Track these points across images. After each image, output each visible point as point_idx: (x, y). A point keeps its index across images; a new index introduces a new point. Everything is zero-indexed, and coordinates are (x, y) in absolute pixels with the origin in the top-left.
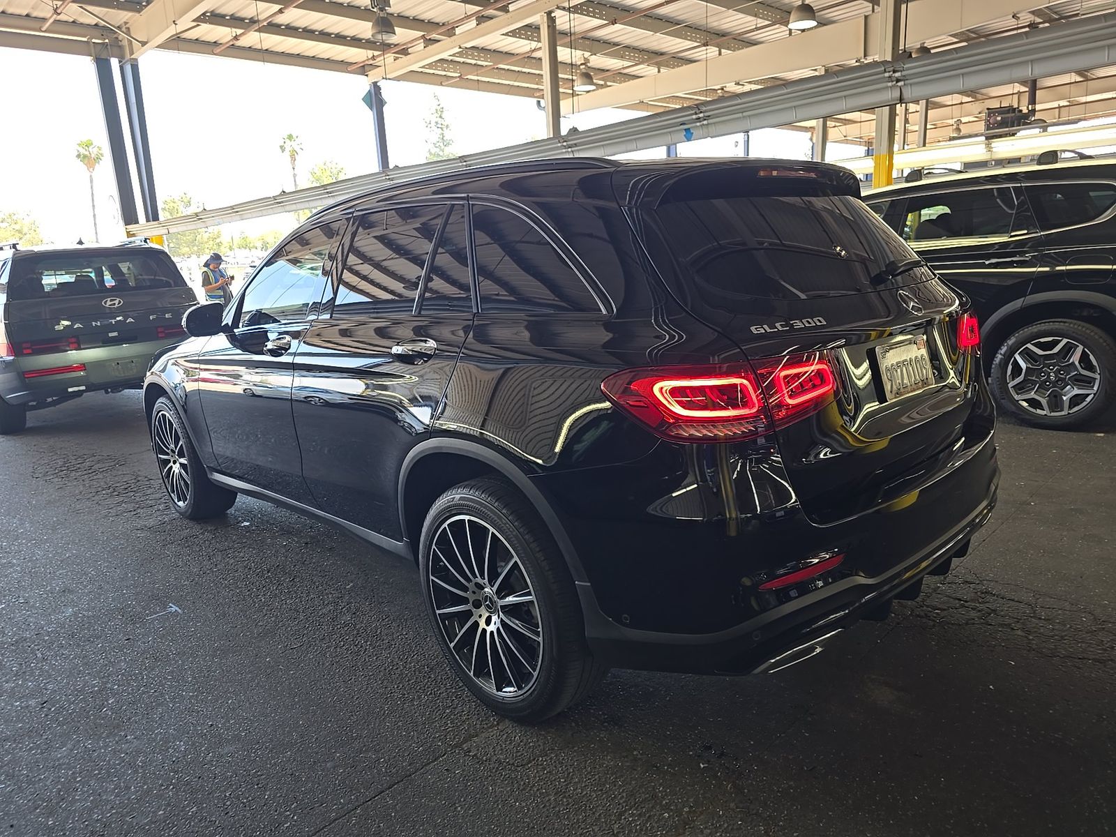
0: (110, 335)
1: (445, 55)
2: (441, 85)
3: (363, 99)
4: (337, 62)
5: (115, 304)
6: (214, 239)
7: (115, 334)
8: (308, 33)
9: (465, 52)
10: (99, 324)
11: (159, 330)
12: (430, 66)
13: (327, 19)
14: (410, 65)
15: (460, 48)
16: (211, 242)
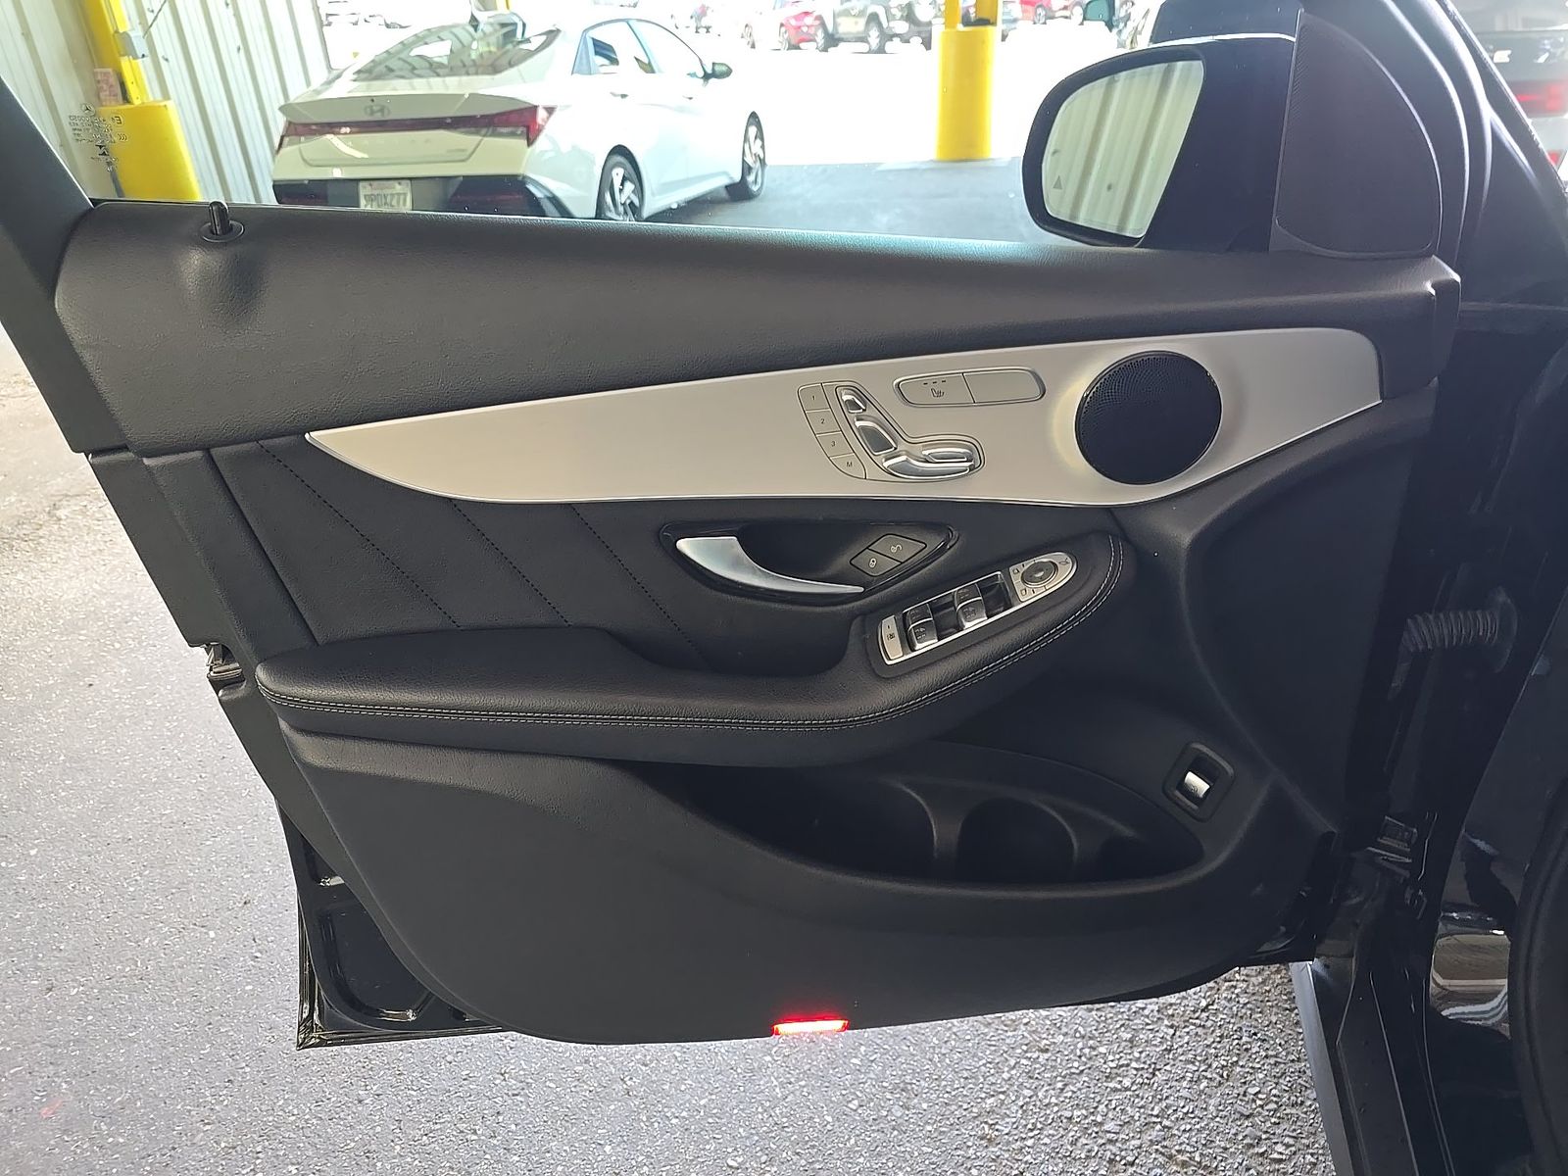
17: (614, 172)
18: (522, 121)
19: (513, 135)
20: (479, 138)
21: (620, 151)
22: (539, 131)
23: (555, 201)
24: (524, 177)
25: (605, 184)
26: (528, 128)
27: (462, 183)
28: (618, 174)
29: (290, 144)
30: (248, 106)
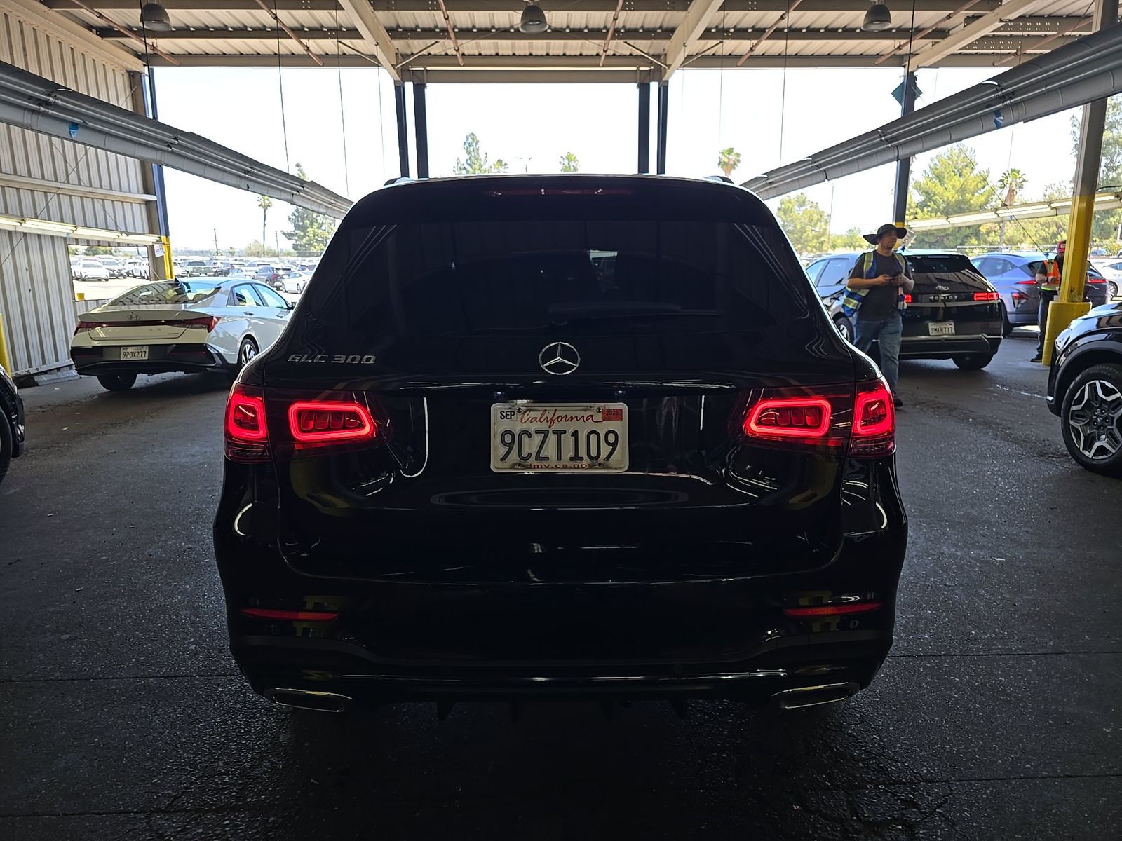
1: (987, 31)
2: (994, 65)
3: (892, 93)
4: (855, 56)
6: (818, 238)
8: (813, 33)
9: (1007, 25)
12: (970, 46)
13: (806, 15)
14: (948, 48)
15: (1001, 21)
16: (815, 241)
17: (246, 346)
18: (207, 322)
19: (202, 328)
20: (185, 329)
21: (249, 337)
22: (213, 328)
23: (219, 355)
24: (206, 344)
25: (242, 351)
26: (208, 325)
27: (175, 347)
28: (248, 347)
29: (80, 332)
30: (31, 318)
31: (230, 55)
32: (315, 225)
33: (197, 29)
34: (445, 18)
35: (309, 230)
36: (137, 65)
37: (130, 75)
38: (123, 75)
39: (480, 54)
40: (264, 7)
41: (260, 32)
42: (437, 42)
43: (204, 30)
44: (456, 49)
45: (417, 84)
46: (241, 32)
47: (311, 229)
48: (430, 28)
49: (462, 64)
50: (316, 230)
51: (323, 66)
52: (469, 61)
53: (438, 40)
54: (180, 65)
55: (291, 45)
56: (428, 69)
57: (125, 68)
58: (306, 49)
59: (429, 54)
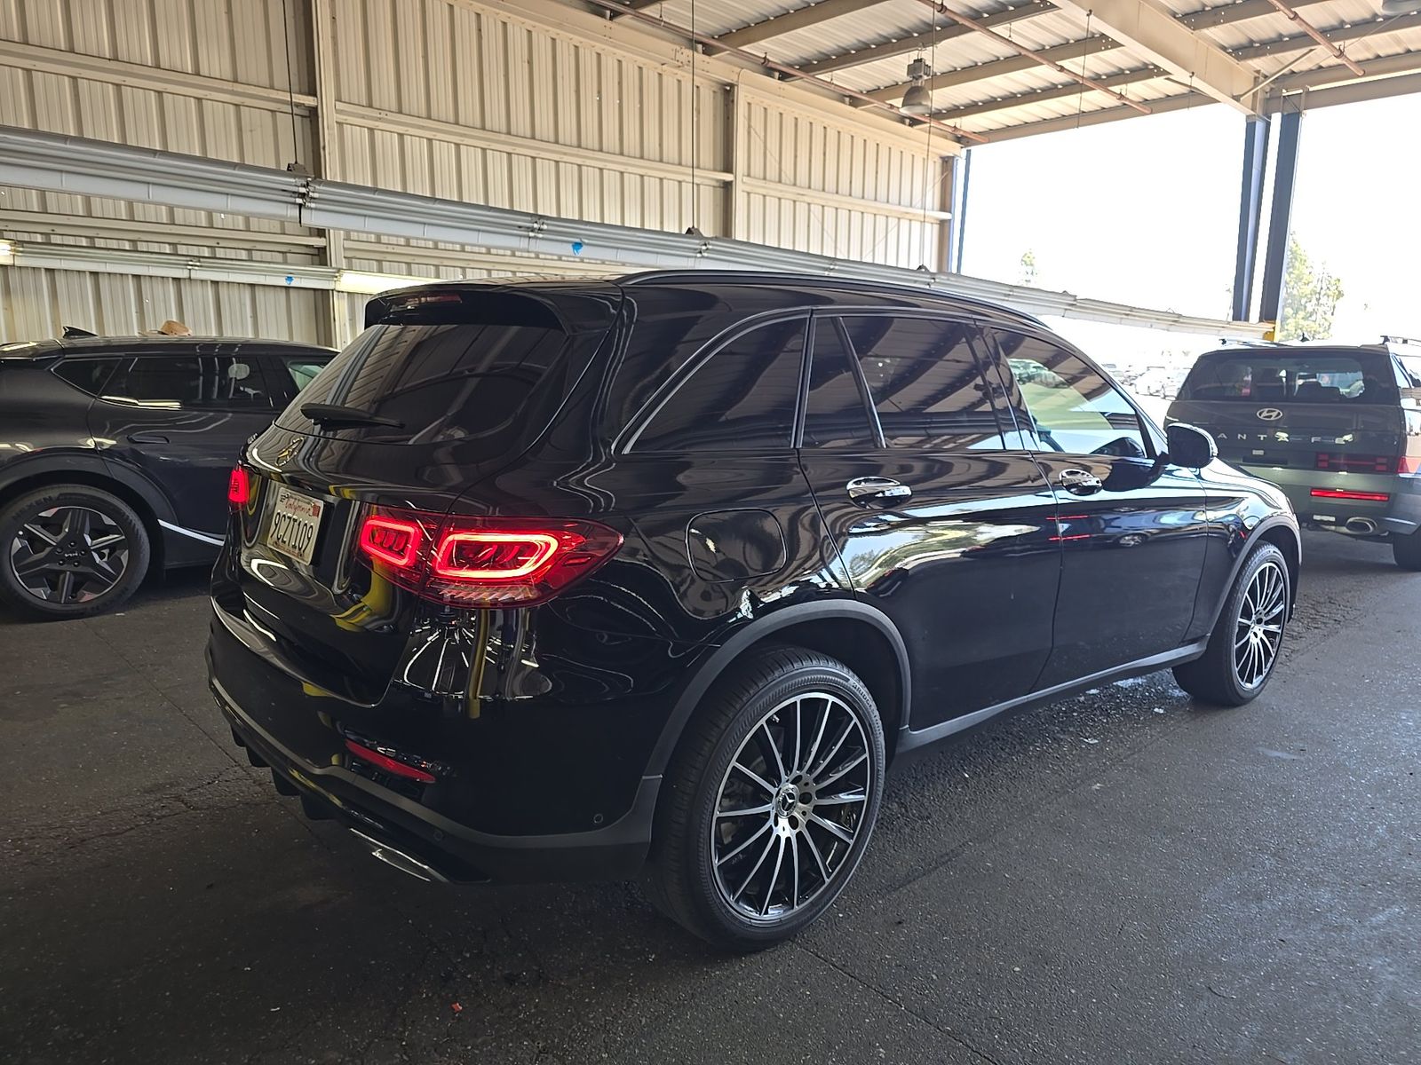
0: (1255, 452)
5: (1271, 416)
7: (1261, 452)
10: (1245, 438)
11: (1322, 457)
31: (1090, 112)
32: (1301, 314)
33: (985, 103)
34: (1291, 19)
35: (1288, 321)
36: (953, 149)
37: (943, 162)
38: (935, 162)
39: (1409, 51)
40: (1041, 61)
41: (1051, 91)
42: (1311, 50)
43: (991, 102)
44: (1338, 53)
45: (1288, 115)
46: (1030, 96)
47: (1294, 320)
48: (1271, 39)
49: (1361, 73)
50: (1301, 322)
51: (1152, 113)
52: (1368, 68)
53: (1313, 48)
54: (989, 142)
55: (1096, 99)
56: (1311, 89)
57: (937, 154)
58: (1119, 97)
59: (1293, 72)
